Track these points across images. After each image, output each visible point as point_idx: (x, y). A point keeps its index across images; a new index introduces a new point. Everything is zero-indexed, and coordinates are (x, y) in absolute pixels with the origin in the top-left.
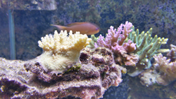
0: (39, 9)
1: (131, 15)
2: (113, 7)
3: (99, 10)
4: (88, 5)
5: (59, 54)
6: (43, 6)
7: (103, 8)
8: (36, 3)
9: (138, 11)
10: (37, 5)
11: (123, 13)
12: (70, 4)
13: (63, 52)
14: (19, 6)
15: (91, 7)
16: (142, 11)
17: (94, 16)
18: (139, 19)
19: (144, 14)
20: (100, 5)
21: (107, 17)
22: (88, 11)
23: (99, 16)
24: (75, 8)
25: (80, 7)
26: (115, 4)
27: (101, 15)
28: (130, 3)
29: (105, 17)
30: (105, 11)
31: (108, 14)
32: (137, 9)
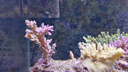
0: (50, 17)
1: (113, 20)
2: (99, 14)
3: (89, 16)
4: (81, 13)
5: (99, 61)
6: (53, 15)
7: (92, 15)
8: (48, 13)
9: (118, 17)
10: (48, 14)
11: (106, 18)
12: (68, 12)
13: (103, 60)
14: (36, 15)
15: (83, 14)
16: (121, 17)
17: (85, 21)
18: (119, 23)
19: (122, 19)
20: (89, 13)
21: (95, 21)
22: (81, 17)
23: (89, 21)
24: (72, 15)
25: (75, 14)
26: (101, 12)
27: (90, 20)
28: (112, 12)
29: (93, 21)
30: (93, 17)
31: (96, 19)
32: (118, 16)
